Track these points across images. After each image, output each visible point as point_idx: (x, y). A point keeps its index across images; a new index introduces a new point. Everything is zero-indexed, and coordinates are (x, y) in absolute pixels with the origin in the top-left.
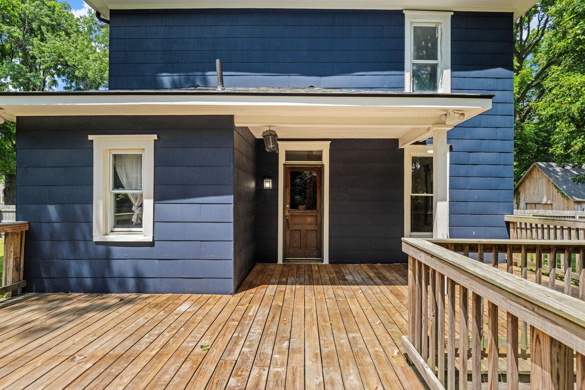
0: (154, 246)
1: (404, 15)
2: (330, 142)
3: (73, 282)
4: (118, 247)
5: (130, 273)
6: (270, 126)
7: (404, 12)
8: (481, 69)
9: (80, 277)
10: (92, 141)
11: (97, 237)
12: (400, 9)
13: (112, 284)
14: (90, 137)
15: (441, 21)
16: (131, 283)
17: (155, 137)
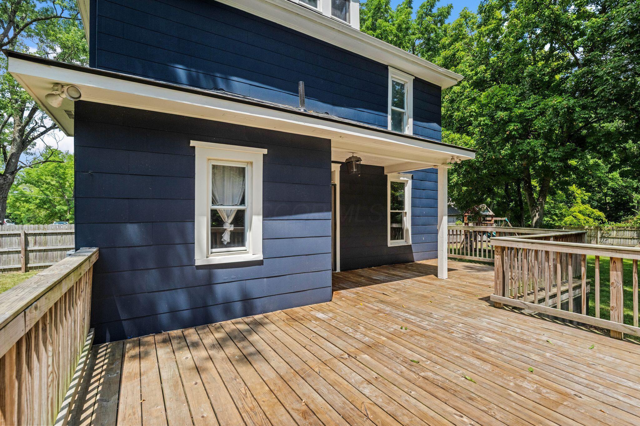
0: (263, 264)
1: (388, 69)
2: (340, 165)
3: (164, 318)
4: (224, 270)
5: (236, 296)
6: (353, 153)
7: (389, 67)
8: (427, 122)
9: (174, 311)
10: (194, 147)
11: (199, 260)
12: (386, 64)
13: (216, 311)
14: (193, 143)
15: (407, 81)
16: (238, 307)
17: (265, 151)
